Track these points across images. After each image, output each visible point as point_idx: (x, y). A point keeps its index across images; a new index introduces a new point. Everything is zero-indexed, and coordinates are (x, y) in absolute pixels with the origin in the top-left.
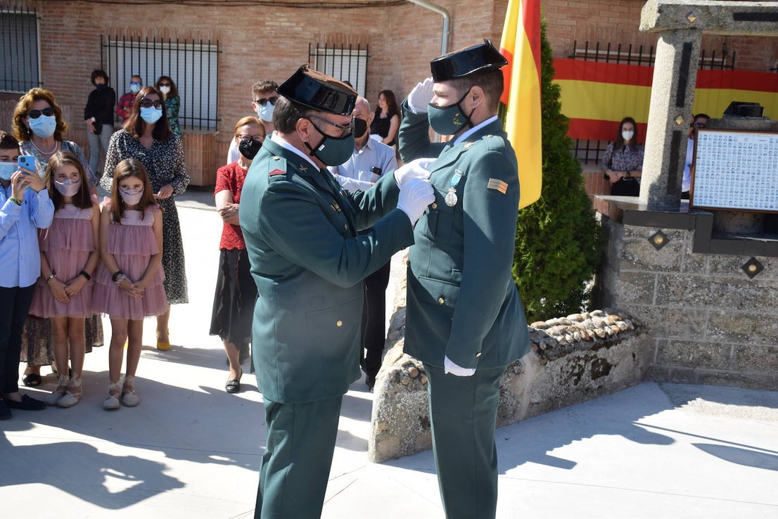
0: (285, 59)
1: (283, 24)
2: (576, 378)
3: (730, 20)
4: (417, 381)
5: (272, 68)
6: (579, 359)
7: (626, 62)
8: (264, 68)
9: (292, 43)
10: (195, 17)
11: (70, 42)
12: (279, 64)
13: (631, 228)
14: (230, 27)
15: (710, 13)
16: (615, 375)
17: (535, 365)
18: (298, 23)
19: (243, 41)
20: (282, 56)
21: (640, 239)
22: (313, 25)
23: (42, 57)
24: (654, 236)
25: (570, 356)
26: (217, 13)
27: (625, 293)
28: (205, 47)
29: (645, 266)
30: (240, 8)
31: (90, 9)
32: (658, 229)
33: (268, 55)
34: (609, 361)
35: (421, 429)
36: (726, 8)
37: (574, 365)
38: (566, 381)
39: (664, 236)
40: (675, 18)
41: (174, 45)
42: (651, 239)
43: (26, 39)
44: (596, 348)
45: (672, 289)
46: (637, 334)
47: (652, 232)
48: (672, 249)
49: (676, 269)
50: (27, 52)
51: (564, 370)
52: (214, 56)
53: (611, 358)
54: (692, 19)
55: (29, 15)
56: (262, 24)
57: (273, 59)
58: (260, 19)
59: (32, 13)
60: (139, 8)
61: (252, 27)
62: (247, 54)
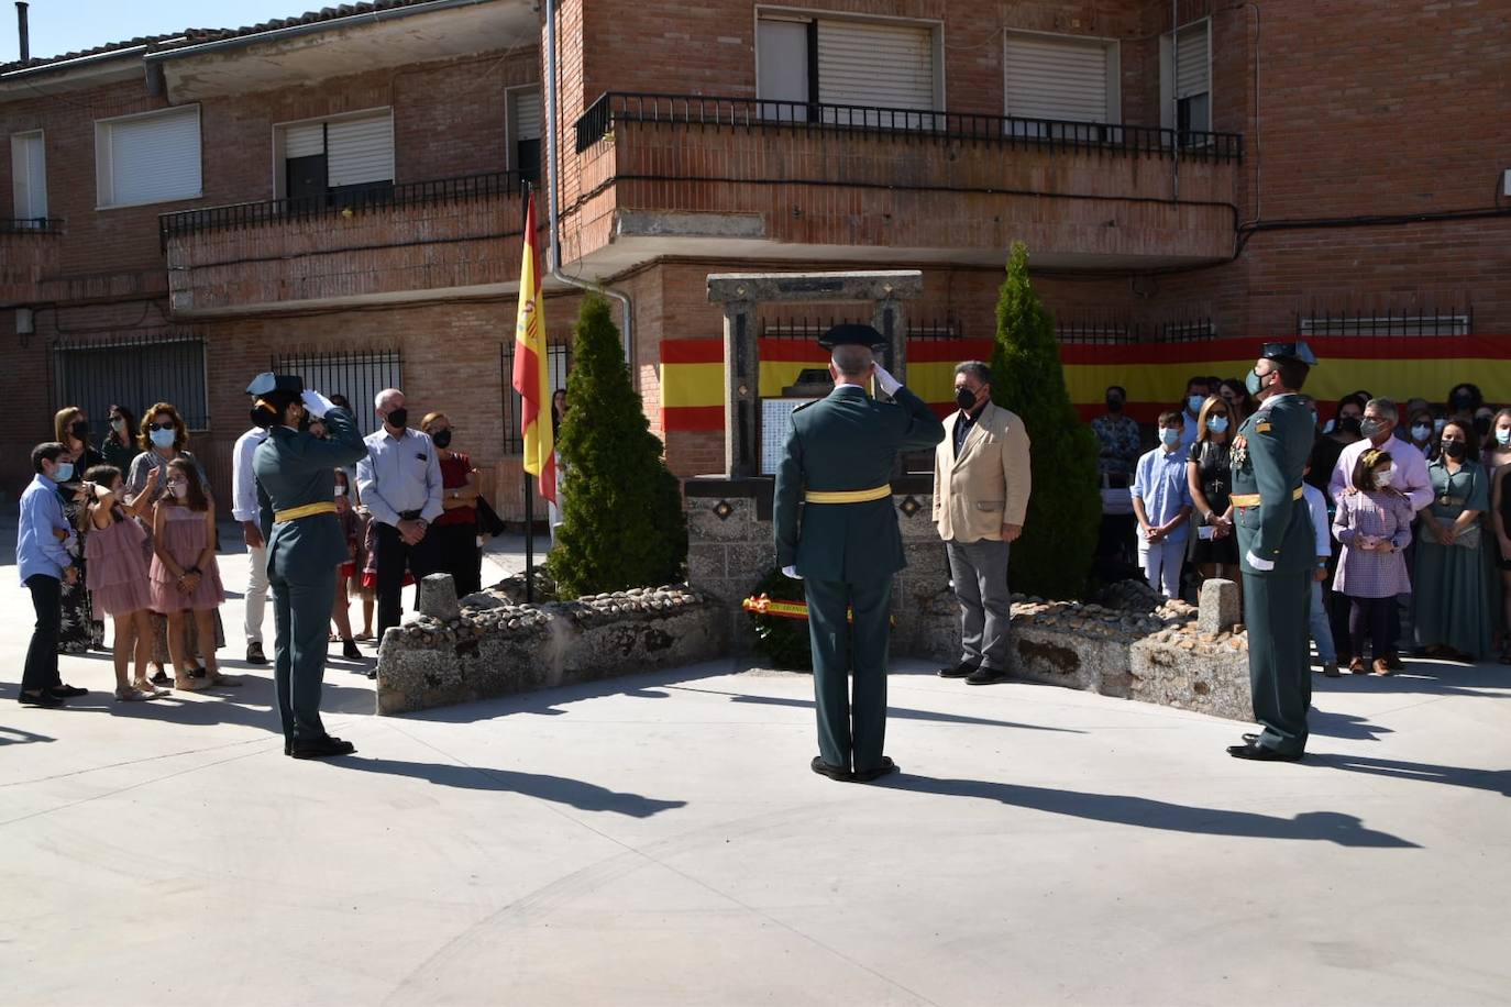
0: (476, 364)
1: (471, 323)
2: (624, 648)
3: (777, 291)
4: (419, 640)
5: (462, 376)
6: (626, 629)
8: (454, 375)
9: (482, 344)
10: (374, 324)
11: (239, 367)
12: (470, 370)
13: (695, 499)
14: (412, 332)
15: (758, 286)
16: (679, 648)
17: (567, 633)
18: (488, 321)
19: (428, 347)
21: (704, 510)
22: (504, 321)
23: (210, 387)
24: (718, 507)
25: (614, 626)
26: (397, 317)
27: (697, 567)
28: (386, 358)
29: (714, 538)
30: (423, 309)
31: (260, 327)
32: (721, 499)
33: (457, 360)
34: (669, 633)
35: (428, 686)
36: (772, 280)
37: (620, 634)
38: (612, 651)
39: (728, 506)
40: (726, 292)
41: (351, 360)
42: (716, 510)
43: (192, 370)
44: (650, 618)
45: (742, 559)
46: (706, 608)
47: (716, 503)
48: (737, 518)
49: (744, 538)
51: (606, 639)
52: (395, 367)
53: (671, 630)
54: (741, 292)
55: (195, 342)
56: (448, 325)
57: (459, 365)
58: (447, 319)
59: (198, 338)
60: (313, 321)
61: (437, 330)
62: (434, 362)
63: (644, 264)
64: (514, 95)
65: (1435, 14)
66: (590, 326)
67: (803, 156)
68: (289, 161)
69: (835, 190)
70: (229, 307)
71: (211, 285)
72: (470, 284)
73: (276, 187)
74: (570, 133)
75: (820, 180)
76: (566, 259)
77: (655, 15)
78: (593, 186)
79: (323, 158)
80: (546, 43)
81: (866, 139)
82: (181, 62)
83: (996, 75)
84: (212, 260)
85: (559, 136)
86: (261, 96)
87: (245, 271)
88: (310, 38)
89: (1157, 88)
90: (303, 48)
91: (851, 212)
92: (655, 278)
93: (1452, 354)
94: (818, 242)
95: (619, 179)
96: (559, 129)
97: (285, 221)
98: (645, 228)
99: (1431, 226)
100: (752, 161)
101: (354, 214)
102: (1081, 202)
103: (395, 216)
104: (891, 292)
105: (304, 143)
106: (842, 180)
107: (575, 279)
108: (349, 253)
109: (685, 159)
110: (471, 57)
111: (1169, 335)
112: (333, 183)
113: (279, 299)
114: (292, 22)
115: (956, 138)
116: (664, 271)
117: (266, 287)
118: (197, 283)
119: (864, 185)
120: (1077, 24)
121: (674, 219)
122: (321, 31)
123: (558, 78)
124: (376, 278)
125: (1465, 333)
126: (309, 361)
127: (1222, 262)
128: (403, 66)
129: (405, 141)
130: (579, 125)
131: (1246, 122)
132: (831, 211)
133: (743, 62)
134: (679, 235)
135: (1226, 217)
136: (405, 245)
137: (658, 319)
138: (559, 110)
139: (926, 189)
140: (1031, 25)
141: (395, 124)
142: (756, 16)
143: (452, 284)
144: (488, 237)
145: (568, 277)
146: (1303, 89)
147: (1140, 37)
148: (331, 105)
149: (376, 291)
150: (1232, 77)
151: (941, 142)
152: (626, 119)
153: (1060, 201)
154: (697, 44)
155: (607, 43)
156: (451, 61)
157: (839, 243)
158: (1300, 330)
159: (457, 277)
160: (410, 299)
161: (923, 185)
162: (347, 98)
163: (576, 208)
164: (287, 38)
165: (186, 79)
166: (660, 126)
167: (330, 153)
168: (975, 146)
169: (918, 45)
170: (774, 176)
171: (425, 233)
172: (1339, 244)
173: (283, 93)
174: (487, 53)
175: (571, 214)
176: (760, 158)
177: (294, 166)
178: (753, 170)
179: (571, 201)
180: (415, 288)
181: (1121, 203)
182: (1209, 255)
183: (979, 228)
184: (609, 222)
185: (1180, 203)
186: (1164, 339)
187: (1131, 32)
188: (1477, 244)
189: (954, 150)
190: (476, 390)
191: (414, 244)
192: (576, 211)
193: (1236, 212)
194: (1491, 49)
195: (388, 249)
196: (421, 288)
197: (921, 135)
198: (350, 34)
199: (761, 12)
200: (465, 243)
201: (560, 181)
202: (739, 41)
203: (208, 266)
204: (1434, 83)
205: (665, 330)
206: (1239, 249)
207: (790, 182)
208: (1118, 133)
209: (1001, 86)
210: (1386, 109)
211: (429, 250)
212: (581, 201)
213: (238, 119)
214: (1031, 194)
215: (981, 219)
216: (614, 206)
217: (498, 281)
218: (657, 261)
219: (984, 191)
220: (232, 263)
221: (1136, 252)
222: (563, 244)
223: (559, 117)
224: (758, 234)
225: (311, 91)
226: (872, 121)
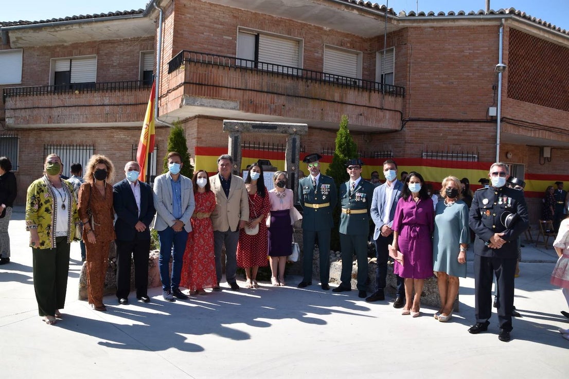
0: (122, 152)
1: (122, 137)
3: (251, 128)
5: (117, 156)
7: (263, 150)
8: (114, 156)
9: (125, 144)
10: (85, 135)
11: (31, 148)
12: (120, 154)
14: (99, 139)
15: (244, 126)
18: (128, 136)
19: (105, 145)
20: (121, 150)
22: (134, 137)
23: (19, 155)
26: (94, 133)
28: (88, 148)
30: (104, 130)
31: (41, 134)
33: (116, 150)
36: (249, 123)
40: (230, 127)
41: (75, 147)
43: (13, 148)
50: (13, 153)
52: (92, 151)
54: (237, 127)
55: (15, 138)
56: (113, 137)
57: (117, 152)
58: (112, 135)
59: (16, 136)
60: (61, 132)
61: (108, 139)
62: (106, 150)
63: (190, 118)
64: (144, 54)
65: (468, 54)
66: (175, 137)
67: (254, 81)
68: (56, 73)
69: (265, 94)
70: (29, 125)
71: (22, 116)
72: (123, 122)
73: (50, 81)
74: (166, 67)
75: (260, 90)
76: (161, 114)
77: (200, 25)
78: (174, 86)
79: (70, 72)
80: (158, 34)
81: (278, 77)
82: (16, 31)
83: (321, 60)
84: (23, 107)
85: (161, 68)
86: (48, 48)
87: (36, 111)
88: (68, 26)
89: (375, 70)
90: (64, 30)
91: (271, 103)
92: (195, 123)
93: (472, 168)
94: (258, 113)
95: (185, 83)
96: (161, 65)
97: (53, 94)
98: (194, 103)
99: (466, 124)
100: (236, 81)
101: (80, 93)
102: (351, 106)
103: (95, 95)
104: (296, 131)
105: (62, 66)
106: (268, 91)
107: (163, 122)
108: (77, 107)
109: (211, 78)
110: (128, 39)
111: (376, 156)
112: (72, 81)
113: (48, 123)
114: (61, 20)
115: (310, 79)
116: (198, 121)
117: (44, 118)
118: (16, 115)
119: (276, 94)
120: (349, 45)
121: (205, 101)
122: (72, 24)
123: (162, 46)
124: (87, 117)
125: (476, 161)
126: (59, 147)
127: (396, 131)
128: (102, 41)
129: (100, 68)
130: (170, 64)
131: (407, 83)
132: (264, 102)
133: (232, 45)
134: (207, 106)
135: (399, 115)
136: (99, 105)
137: (195, 138)
138: (161, 58)
139: (298, 97)
140: (333, 44)
141: (98, 62)
142: (238, 31)
143: (116, 121)
144: (131, 105)
145: (161, 121)
146: (426, 73)
147: (369, 52)
148: (73, 53)
149: (86, 122)
150: (402, 68)
151: (304, 80)
152: (189, 61)
153: (344, 105)
154: (216, 38)
155: (182, 34)
156: (121, 40)
157: (266, 114)
158: (422, 156)
159: (118, 118)
160: (99, 127)
161: (297, 95)
162: (80, 51)
163: (166, 95)
164: (58, 26)
165: (18, 38)
166: (202, 64)
167: (72, 71)
168: (316, 83)
169: (294, 46)
170: (243, 88)
171: (107, 101)
172: (437, 127)
173: (56, 47)
174: (134, 38)
175: (164, 97)
176: (239, 80)
177: (58, 75)
178: (236, 84)
179: (164, 92)
180: (101, 122)
181: (365, 107)
182: (393, 128)
183: (316, 112)
184: (180, 100)
185: (384, 109)
186: (374, 157)
187: (366, 50)
188: (480, 131)
189: (308, 83)
190: (122, 162)
191: (102, 105)
192: (166, 96)
193: (402, 114)
194: (486, 67)
195: (92, 107)
196: (103, 122)
197: (297, 77)
198: (83, 26)
199: (240, 29)
200: (122, 106)
201: (160, 85)
202: (231, 38)
203: (21, 109)
204: (468, 76)
205: (197, 143)
206: (403, 127)
207: (249, 90)
208: (361, 82)
209: (322, 64)
210: (452, 83)
211: (107, 108)
212: (169, 92)
213: (37, 55)
214: (334, 102)
215: (317, 109)
216: (183, 93)
217: (134, 121)
218: (195, 117)
219: (318, 99)
220: (31, 108)
221: (369, 125)
222: (160, 109)
223: (161, 61)
224: (236, 108)
225: (66, 47)
226: (280, 70)
